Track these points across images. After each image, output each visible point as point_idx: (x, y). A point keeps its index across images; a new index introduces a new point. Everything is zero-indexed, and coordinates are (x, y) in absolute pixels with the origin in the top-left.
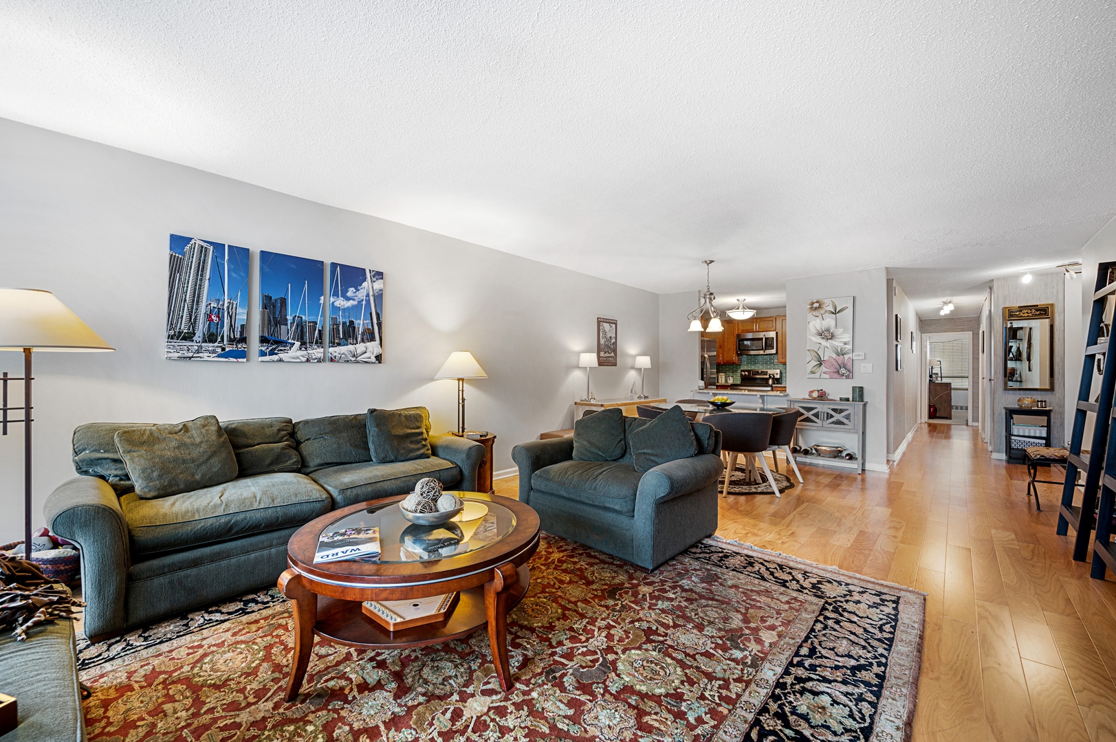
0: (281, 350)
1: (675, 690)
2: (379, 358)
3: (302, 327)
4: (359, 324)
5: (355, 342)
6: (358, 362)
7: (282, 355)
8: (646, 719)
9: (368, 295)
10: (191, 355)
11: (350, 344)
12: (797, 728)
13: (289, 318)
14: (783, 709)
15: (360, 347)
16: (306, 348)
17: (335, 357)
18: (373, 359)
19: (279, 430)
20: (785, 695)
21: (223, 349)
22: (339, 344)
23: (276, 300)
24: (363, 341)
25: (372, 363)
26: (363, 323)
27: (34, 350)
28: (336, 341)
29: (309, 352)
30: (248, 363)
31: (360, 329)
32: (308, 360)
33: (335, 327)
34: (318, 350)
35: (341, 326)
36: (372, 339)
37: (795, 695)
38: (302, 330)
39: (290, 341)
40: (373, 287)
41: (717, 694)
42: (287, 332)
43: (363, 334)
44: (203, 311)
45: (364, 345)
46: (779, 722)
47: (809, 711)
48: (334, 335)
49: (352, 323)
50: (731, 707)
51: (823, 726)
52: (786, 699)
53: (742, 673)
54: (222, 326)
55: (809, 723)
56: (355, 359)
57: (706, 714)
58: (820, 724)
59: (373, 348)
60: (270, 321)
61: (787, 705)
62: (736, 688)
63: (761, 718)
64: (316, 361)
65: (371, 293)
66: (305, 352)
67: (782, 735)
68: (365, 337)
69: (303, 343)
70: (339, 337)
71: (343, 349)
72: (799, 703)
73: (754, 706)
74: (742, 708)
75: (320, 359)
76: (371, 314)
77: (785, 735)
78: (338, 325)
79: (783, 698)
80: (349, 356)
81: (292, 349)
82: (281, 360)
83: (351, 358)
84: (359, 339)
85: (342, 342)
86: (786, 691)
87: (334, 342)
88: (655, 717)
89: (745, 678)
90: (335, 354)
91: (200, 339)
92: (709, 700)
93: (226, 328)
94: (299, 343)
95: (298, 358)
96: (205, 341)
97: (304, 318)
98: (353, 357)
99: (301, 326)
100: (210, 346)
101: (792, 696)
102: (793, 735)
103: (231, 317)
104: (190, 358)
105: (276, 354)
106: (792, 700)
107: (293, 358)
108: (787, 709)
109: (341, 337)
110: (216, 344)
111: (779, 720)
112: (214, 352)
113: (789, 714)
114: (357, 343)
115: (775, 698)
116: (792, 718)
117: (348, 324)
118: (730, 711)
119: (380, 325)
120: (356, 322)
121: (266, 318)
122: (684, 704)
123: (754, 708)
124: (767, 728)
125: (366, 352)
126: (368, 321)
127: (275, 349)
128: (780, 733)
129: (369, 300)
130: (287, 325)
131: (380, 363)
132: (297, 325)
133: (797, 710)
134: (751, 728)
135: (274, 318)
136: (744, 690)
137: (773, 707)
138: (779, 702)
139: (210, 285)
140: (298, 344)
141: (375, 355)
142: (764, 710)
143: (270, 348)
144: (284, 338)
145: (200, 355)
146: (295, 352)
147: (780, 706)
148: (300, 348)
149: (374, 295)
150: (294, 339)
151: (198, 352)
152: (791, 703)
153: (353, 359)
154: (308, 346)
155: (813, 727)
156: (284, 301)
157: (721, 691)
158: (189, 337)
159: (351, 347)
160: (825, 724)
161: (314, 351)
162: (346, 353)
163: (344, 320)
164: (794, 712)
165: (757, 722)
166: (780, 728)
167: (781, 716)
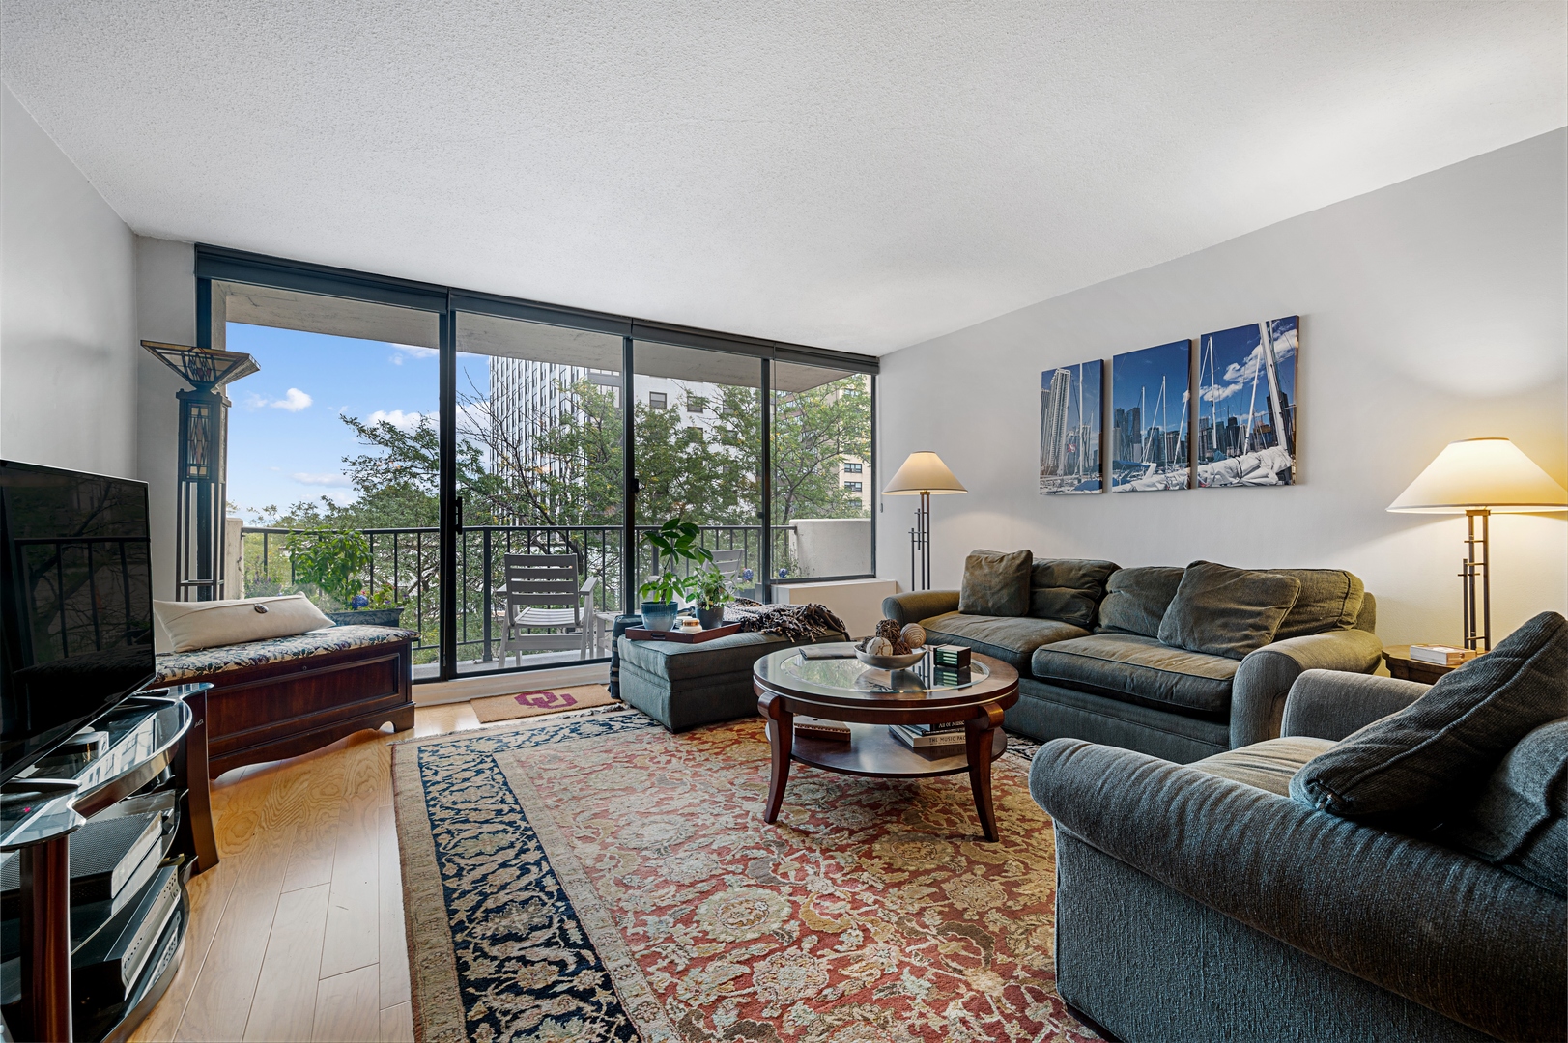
0: (1134, 476)
1: (698, 922)
2: (1285, 477)
3: (1159, 442)
4: (1246, 421)
5: (1238, 452)
6: (1244, 485)
7: (1136, 484)
8: (673, 888)
9: (1263, 368)
10: (1055, 489)
11: (1230, 456)
12: (559, 998)
13: (1144, 432)
14: (593, 1004)
15: (1248, 460)
16: (1164, 471)
17: (1205, 480)
18: (1273, 478)
19: (1084, 575)
20: (610, 1024)
21: (1080, 481)
22: (1211, 460)
23: (1128, 413)
24: (1253, 448)
25: (1271, 485)
26: (1254, 418)
27: (933, 493)
28: (1207, 455)
29: (1168, 475)
30: (1104, 495)
31: (1248, 430)
32: (1166, 488)
33: (1205, 433)
34: (1180, 472)
35: (1214, 431)
36: (1271, 440)
37: (599, 1036)
38: (1159, 447)
39: (1144, 463)
40: (1273, 351)
41: (664, 953)
42: (1142, 451)
43: (1253, 436)
44: (1064, 443)
45: (1255, 454)
46: (581, 988)
47: (565, 1031)
48: (1203, 446)
49: (1232, 421)
50: (637, 956)
51: (536, 1029)
52: (603, 1020)
53: (681, 1002)
54: (1079, 456)
55: (553, 1017)
56: (1239, 481)
57: (645, 932)
58: (540, 1027)
59: (1275, 457)
60: (1122, 441)
61: (595, 1014)
62: (663, 979)
63: (600, 974)
64: (1177, 487)
65: (1270, 361)
66: (1163, 476)
67: (565, 979)
68: (1257, 442)
69: (1160, 465)
70: (1212, 448)
71: (1219, 466)
72: (585, 1030)
73: (621, 979)
74: (627, 966)
75: (1183, 484)
76: (1269, 399)
77: (563, 982)
78: (1209, 430)
79: (606, 1018)
80: (1227, 476)
81: (1147, 473)
82: (1134, 490)
83: (1231, 479)
84: (1246, 447)
85: (1215, 455)
86: (613, 1031)
87: (1204, 456)
88: (672, 894)
89: (670, 999)
90: (1206, 475)
91: (1062, 472)
92: (662, 943)
93: (1081, 458)
94: (1156, 464)
95: (1154, 485)
96: (1065, 474)
97: (1161, 429)
98: (1234, 477)
99: (1157, 440)
100: (1068, 479)
101: (602, 1031)
102: (555, 989)
103: (1085, 444)
104: (1055, 492)
105: (1129, 482)
106: (595, 1026)
107: (1148, 486)
108: (588, 1009)
109: (1215, 447)
110: (1074, 476)
111: (585, 989)
112: (1072, 485)
113: (581, 1005)
114: (1242, 453)
115: (615, 1009)
116: (574, 1004)
117: (1226, 424)
118: (633, 954)
119: (1288, 414)
120: (1240, 419)
121: (1118, 438)
122: (672, 921)
123: (618, 977)
124: (584, 971)
125: (1259, 467)
126: (1263, 413)
127: (1128, 475)
128: (570, 979)
129: (1266, 375)
130: (1140, 442)
131: (1287, 484)
132: (1153, 440)
133: (578, 1019)
134: (597, 958)
135: (1127, 436)
136: (651, 984)
137: (603, 997)
138: (604, 1008)
139: (1068, 413)
140: (1153, 465)
141: (1276, 469)
142: (607, 984)
143: (1123, 475)
144: (1137, 460)
145: (1062, 489)
146: (1150, 478)
147: (598, 1005)
148: (1157, 472)
149: (1275, 365)
150: (1149, 460)
151: (1061, 486)
152: (594, 1020)
153: (1235, 481)
154: (1166, 467)
155: (546, 1016)
156: (1137, 411)
157: (667, 961)
158: (1053, 472)
159: (1231, 462)
160: (537, 1034)
161: (1175, 473)
162: (1223, 472)
163: (1219, 420)
164: (578, 1012)
165: (599, 967)
166: (574, 983)
167: (586, 995)
